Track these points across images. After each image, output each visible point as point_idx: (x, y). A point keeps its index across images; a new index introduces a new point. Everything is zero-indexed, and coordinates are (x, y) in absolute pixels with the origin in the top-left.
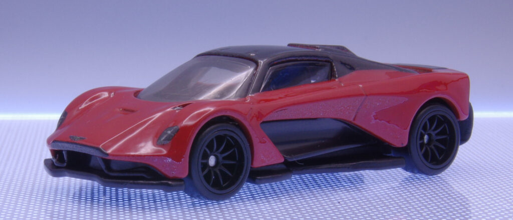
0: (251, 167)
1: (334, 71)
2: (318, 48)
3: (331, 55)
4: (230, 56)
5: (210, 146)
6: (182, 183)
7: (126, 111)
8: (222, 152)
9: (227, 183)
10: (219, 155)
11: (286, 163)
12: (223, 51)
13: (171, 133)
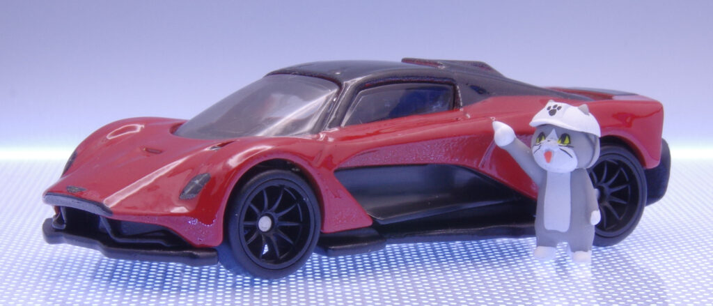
0: (321, 233)
1: (458, 97)
2: (439, 65)
3: (455, 74)
4: (309, 76)
5: (258, 201)
6: (214, 253)
7: (149, 151)
8: (278, 211)
9: (286, 254)
10: (273, 214)
11: (375, 225)
12: (302, 68)
13: (200, 183)
